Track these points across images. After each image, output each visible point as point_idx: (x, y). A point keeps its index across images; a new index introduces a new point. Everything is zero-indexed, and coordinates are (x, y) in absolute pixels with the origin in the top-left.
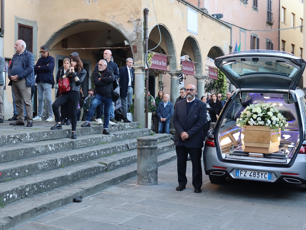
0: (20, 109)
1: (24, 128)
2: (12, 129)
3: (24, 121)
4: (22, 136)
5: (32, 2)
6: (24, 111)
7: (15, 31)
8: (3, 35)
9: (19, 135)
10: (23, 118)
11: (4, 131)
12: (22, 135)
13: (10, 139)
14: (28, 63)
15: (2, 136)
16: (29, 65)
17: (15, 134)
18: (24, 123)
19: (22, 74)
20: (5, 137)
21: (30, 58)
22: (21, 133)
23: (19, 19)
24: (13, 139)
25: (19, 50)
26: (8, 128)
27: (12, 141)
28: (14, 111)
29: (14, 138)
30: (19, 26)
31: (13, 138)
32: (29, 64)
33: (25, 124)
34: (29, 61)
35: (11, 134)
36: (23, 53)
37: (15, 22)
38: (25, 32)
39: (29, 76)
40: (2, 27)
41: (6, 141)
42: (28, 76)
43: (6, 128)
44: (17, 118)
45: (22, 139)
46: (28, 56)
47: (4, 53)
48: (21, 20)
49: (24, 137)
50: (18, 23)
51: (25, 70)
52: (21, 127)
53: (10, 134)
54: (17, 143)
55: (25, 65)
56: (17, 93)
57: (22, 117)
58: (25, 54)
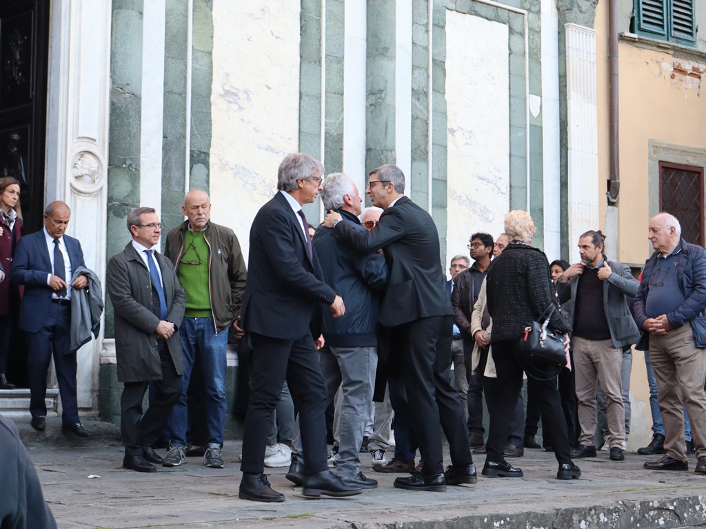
0: (675, 418)
1: (689, 480)
2: (652, 480)
3: (685, 455)
4: (683, 502)
5: (698, 95)
6: (684, 426)
7: (650, 184)
8: (615, 198)
9: (675, 500)
10: (684, 448)
11: (628, 488)
12: (685, 501)
13: (648, 513)
14: (694, 279)
15: (623, 502)
16: (698, 282)
17: (663, 496)
18: (686, 464)
19: (681, 309)
20: (634, 506)
21: (698, 263)
22: (680, 494)
23: (661, 147)
24: (656, 512)
25: (664, 244)
26: (640, 478)
27: (653, 518)
28: (655, 424)
29: (661, 509)
30: (663, 167)
31: (658, 509)
32: (697, 278)
33: (689, 466)
34: (696, 272)
35: (650, 496)
36: (677, 249)
37: (650, 158)
38: (679, 184)
39: (701, 314)
40: (614, 174)
41: (635, 518)
42: (698, 315)
43: (633, 478)
44: (666, 446)
45: (685, 515)
46: (693, 256)
47: (621, 250)
48: (670, 149)
49: (691, 506)
50: (660, 161)
51: (686, 297)
52: (679, 475)
53: (648, 497)
54: (670, 525)
55: (685, 283)
56: (663, 370)
57: (678, 443)
58: (682, 252)
